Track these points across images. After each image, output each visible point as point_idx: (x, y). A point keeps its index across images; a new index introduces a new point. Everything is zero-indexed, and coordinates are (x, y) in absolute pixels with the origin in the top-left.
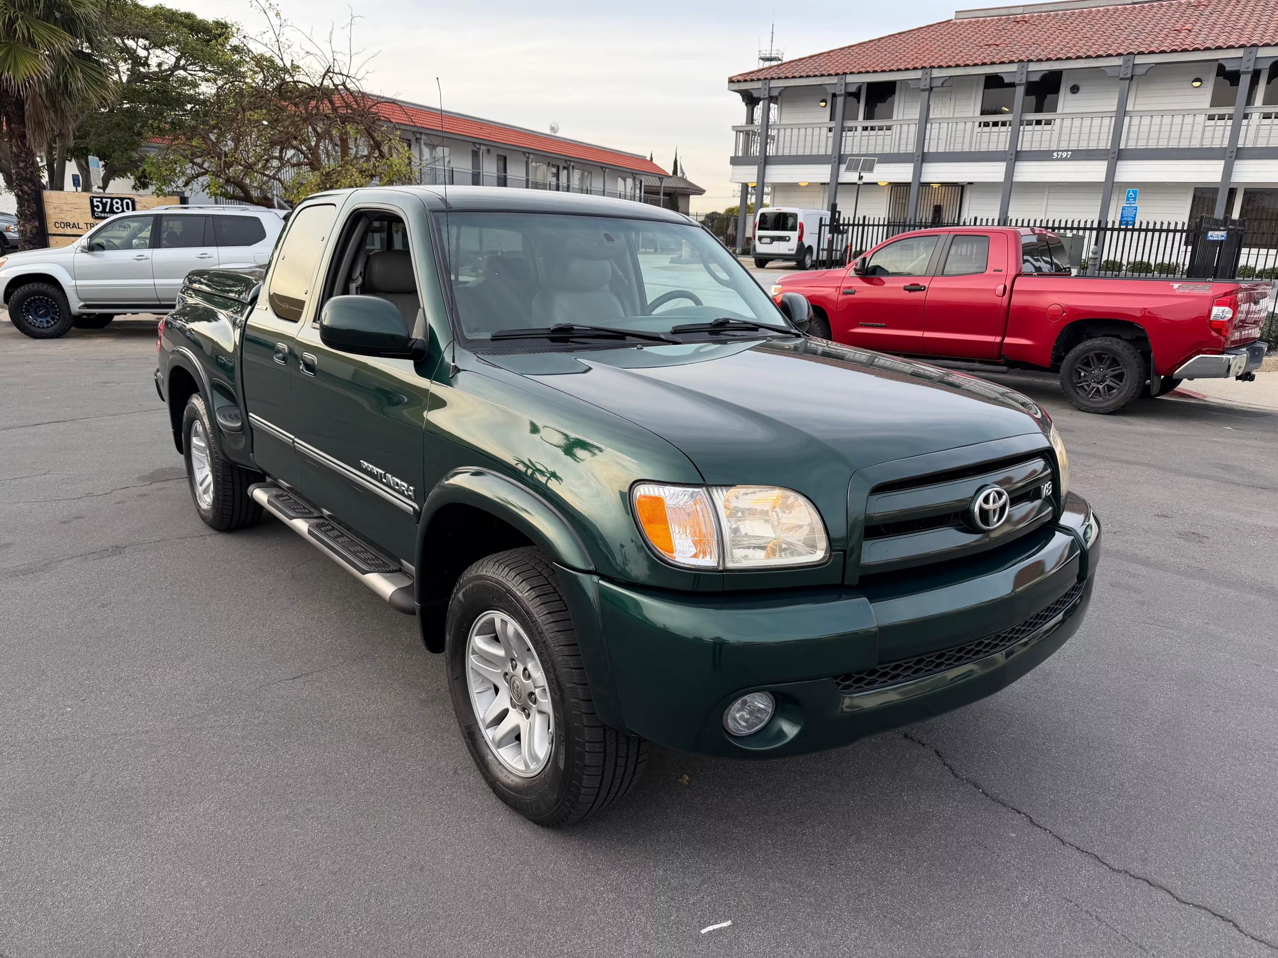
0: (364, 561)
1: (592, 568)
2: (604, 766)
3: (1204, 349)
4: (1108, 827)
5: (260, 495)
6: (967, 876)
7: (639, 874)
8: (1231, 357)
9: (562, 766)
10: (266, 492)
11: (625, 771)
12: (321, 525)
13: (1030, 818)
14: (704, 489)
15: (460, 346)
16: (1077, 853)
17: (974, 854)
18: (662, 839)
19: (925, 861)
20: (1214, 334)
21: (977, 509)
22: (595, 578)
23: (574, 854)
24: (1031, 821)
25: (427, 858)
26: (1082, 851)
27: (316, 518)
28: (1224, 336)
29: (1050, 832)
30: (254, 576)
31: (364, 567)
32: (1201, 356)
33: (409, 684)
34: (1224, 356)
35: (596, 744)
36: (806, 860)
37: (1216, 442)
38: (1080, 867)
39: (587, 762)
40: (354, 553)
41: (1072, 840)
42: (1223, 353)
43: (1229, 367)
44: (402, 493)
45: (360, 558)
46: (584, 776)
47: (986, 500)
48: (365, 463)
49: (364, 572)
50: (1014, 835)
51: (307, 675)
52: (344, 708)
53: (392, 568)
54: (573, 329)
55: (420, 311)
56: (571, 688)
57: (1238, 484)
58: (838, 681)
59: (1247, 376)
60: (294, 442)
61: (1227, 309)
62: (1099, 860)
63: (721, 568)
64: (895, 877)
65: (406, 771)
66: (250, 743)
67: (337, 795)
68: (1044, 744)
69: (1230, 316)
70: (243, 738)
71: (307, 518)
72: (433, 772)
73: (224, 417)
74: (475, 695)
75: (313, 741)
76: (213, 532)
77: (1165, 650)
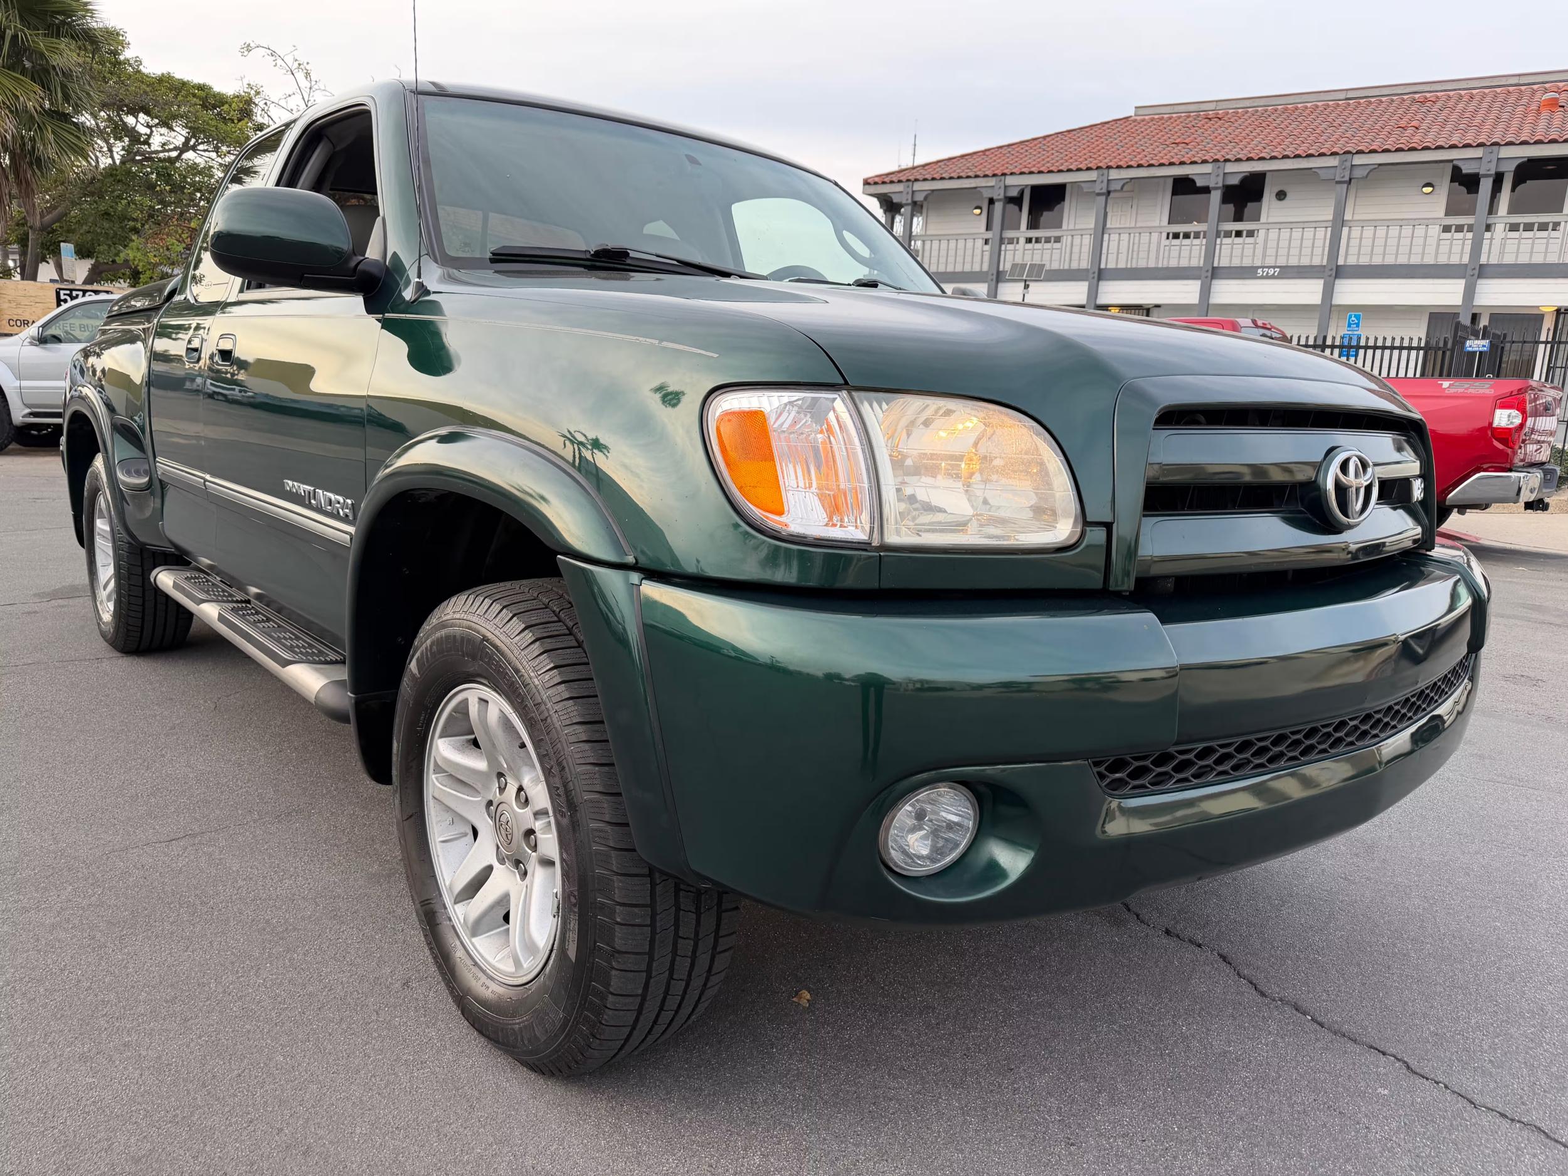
0: (291, 649)
1: (626, 557)
2: (651, 954)
3: (1485, 466)
4: (1544, 1079)
5: (165, 579)
6: (1321, 1166)
7: (718, 1161)
8: (1522, 475)
9: (572, 953)
10: (175, 575)
11: (692, 965)
12: (243, 606)
13: (1405, 1062)
14: (844, 393)
15: (436, 262)
16: (1506, 1124)
17: (1324, 1126)
18: (760, 1099)
19: (1239, 1139)
20: (1500, 446)
21: (1330, 485)
22: (635, 577)
23: (598, 1126)
24: (1408, 1067)
25: (321, 1132)
26: (1513, 1120)
27: (237, 602)
28: (1511, 448)
29: (1446, 1087)
30: (156, 708)
31: (286, 656)
32: (1482, 473)
33: (356, 852)
34: (1513, 474)
35: (636, 910)
36: (1023, 1137)
38: (1518, 1149)
39: (618, 943)
40: (278, 640)
41: (1488, 1101)
42: (1510, 470)
43: (1520, 489)
45: (284, 645)
46: (614, 972)
47: (1345, 467)
48: (290, 483)
49: (286, 663)
50: (1386, 1092)
51: (194, 836)
52: (241, 883)
53: (333, 656)
55: (379, 220)
56: (591, 801)
58: (1102, 769)
59: (1537, 505)
60: (206, 480)
61: (1514, 412)
62: (1548, 1136)
63: (875, 543)
64: (1190, 1168)
65: (320, 981)
66: (63, 935)
67: (186, 1020)
68: (1394, 945)
69: (1518, 421)
70: (53, 926)
71: (222, 601)
72: (366, 985)
73: (129, 473)
74: (439, 846)
75: (172, 933)
76: (119, 654)
77: (1536, 815)
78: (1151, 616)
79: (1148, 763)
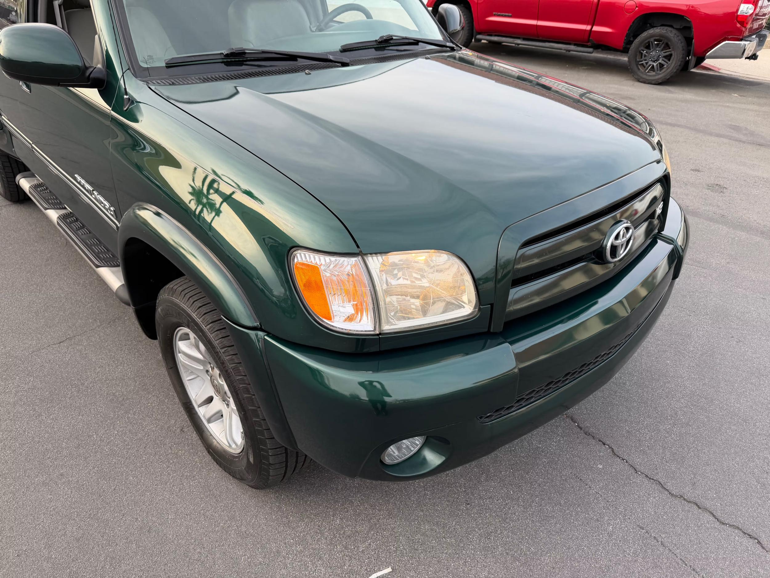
0: (97, 255)
1: (257, 324)
3: (730, 37)
4: (668, 454)
5: (23, 183)
6: (568, 509)
8: (747, 43)
9: (251, 460)
10: (29, 182)
13: (612, 449)
14: (360, 257)
15: (134, 74)
16: (646, 481)
17: (573, 487)
18: (340, 487)
19: (537, 496)
20: (738, 25)
21: (608, 246)
22: (261, 334)
23: (271, 508)
24: (613, 451)
25: (154, 519)
26: (650, 478)
28: (745, 27)
29: (627, 462)
30: (36, 244)
31: (96, 263)
32: (727, 42)
34: (742, 43)
36: (449, 501)
37: (728, 107)
38: (649, 494)
39: (271, 462)
41: (642, 469)
42: (741, 40)
43: (745, 50)
45: (93, 251)
46: (270, 470)
49: (97, 266)
50: (601, 467)
51: (70, 339)
52: (98, 370)
55: (97, 35)
57: (744, 142)
59: (754, 57)
61: (751, 6)
62: (662, 487)
63: (377, 333)
64: (515, 514)
65: (143, 430)
66: (21, 409)
67: (86, 458)
68: (621, 378)
69: (751, 12)
70: (15, 404)
71: (58, 209)
72: (164, 431)
74: (187, 382)
75: (71, 405)
76: (9, 203)
77: (702, 288)
78: (508, 345)
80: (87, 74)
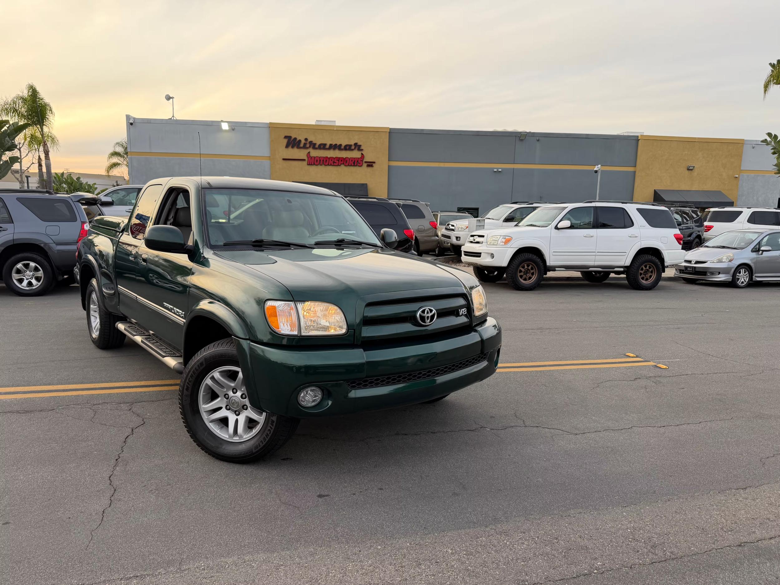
0: (165, 352)
1: (248, 337)
5: (121, 326)
10: (124, 325)
12: (149, 337)
14: (293, 302)
15: (208, 248)
21: (418, 315)
22: (248, 342)
27: (146, 335)
31: (164, 354)
40: (161, 349)
44: (179, 316)
45: (163, 351)
47: (423, 312)
48: (166, 304)
49: (164, 357)
53: (178, 355)
54: (263, 241)
55: (192, 232)
58: (349, 383)
60: (137, 297)
63: (299, 335)
71: (142, 335)
73: (106, 289)
78: (362, 350)
79: (361, 382)
80: (185, 247)
